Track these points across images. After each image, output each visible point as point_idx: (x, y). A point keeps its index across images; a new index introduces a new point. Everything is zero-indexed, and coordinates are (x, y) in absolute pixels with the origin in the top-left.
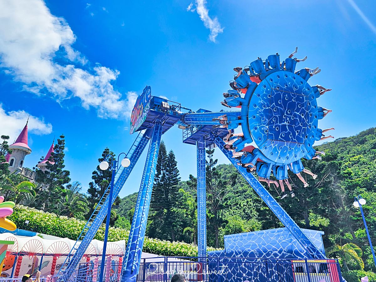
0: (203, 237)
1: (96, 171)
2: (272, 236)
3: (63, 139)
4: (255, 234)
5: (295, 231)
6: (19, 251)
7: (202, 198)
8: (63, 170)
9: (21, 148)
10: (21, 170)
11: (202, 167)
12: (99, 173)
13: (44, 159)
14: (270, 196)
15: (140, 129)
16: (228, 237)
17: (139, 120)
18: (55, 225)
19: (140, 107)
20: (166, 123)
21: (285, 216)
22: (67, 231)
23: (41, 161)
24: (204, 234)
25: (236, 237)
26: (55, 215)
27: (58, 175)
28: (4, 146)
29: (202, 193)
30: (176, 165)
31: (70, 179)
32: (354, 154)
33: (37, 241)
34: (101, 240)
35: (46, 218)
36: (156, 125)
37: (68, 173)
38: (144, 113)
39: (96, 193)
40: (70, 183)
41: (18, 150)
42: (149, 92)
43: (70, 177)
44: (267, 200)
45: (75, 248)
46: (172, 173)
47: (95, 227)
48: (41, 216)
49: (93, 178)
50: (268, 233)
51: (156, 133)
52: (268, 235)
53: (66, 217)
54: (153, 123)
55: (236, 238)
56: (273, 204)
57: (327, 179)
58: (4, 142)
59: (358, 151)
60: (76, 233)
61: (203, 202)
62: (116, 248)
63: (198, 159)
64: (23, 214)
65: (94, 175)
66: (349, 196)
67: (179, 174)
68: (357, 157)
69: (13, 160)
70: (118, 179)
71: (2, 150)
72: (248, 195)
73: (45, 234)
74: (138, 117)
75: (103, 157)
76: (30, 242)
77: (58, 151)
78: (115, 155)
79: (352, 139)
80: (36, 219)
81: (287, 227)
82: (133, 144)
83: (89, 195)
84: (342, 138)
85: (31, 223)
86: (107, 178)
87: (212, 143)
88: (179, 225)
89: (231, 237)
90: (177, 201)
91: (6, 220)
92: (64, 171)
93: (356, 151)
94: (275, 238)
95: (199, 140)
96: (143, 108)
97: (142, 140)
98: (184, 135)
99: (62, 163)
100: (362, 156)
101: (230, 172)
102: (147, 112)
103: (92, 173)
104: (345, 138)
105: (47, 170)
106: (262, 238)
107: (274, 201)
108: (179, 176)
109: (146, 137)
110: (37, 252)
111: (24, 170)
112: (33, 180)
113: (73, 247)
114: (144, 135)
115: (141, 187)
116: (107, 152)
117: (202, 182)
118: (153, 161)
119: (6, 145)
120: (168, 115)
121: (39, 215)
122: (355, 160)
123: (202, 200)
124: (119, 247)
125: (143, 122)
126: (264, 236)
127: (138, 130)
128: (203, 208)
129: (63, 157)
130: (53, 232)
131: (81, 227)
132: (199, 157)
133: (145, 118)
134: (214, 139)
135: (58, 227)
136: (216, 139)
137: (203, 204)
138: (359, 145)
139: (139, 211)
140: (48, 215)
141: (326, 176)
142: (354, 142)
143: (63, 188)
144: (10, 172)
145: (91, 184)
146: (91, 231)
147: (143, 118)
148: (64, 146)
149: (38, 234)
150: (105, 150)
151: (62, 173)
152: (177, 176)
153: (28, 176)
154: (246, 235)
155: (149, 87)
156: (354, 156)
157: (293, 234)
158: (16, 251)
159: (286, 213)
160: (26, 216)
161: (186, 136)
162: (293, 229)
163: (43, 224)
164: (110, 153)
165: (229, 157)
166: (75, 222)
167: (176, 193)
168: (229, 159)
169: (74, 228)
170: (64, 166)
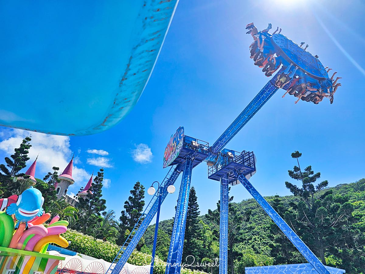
0: (225, 267)
1: (128, 201)
2: (294, 271)
3: (102, 172)
4: (277, 268)
5: (319, 268)
6: (62, 268)
7: (225, 230)
8: (100, 198)
9: (66, 178)
10: (64, 198)
11: (225, 201)
12: (130, 203)
13: (83, 189)
14: (292, 231)
15: (172, 164)
16: (249, 269)
17: (172, 156)
18: (92, 247)
19: (173, 145)
20: (196, 159)
21: (309, 252)
22: (102, 253)
23: (81, 191)
24: (226, 264)
25: (257, 269)
26: (93, 238)
27: (96, 203)
28: (54, 176)
29: (225, 226)
30: (196, 200)
31: (106, 207)
32: (355, 200)
33: (78, 260)
34: (130, 263)
35: (86, 240)
36: (188, 160)
37: (104, 201)
38: (177, 149)
39: (127, 221)
40: (105, 210)
41: (64, 180)
42: (182, 132)
43: (105, 205)
44: (290, 236)
45: (111, 269)
46: (193, 207)
47: (129, 250)
48: (81, 238)
49: (125, 207)
50: (290, 267)
51: (187, 167)
52: (290, 270)
53: (102, 241)
54: (184, 159)
55: (256, 271)
56: (296, 239)
57: (342, 220)
58: (55, 173)
59: (358, 197)
60: (109, 255)
61: (225, 234)
62: (144, 272)
63: (221, 193)
64: (67, 235)
65: (126, 204)
66: (362, 238)
67: (199, 208)
68: (358, 202)
69: (59, 189)
70: (152, 208)
71: (52, 179)
72: (256, 232)
73: (84, 254)
74: (172, 153)
75: (134, 190)
76: (72, 260)
77: (97, 182)
78: (144, 188)
79: (352, 186)
80: (77, 241)
81: (310, 263)
82: (166, 177)
83: (120, 222)
84: (343, 184)
85: (73, 243)
86: (136, 208)
87: (234, 180)
88: (197, 255)
89: (252, 269)
90: (196, 232)
91: (60, 236)
92: (102, 200)
93: (357, 197)
94: (297, 273)
95: (223, 177)
96: (176, 146)
97: (173, 174)
98: (209, 171)
99: (100, 193)
100: (362, 201)
101: (239, 210)
102: (180, 149)
103: (124, 202)
104: (345, 184)
105: (87, 198)
106: (284, 272)
107: (297, 237)
108: (198, 210)
109: (177, 171)
110: (77, 270)
111: (67, 198)
112: (73, 206)
113: (110, 268)
114: (176, 170)
115: (177, 215)
116: (138, 185)
117: (225, 215)
118: (186, 192)
119: (56, 175)
120: (197, 152)
121: (79, 237)
122: (356, 205)
123: (225, 232)
124: (146, 271)
125: (176, 157)
126: (286, 270)
127: (170, 165)
128: (225, 240)
129: (101, 187)
130: (90, 253)
131: (114, 250)
132: (222, 192)
133: (178, 154)
134: (238, 176)
135: (95, 248)
136: (239, 176)
137: (225, 236)
138: (360, 191)
139: (176, 237)
140: (87, 237)
141: (341, 216)
142: (355, 189)
143: (99, 214)
144: (57, 198)
145: (123, 212)
146: (126, 254)
147: (176, 154)
148: (102, 178)
149: (77, 253)
150: (137, 183)
151: (100, 201)
152: (197, 210)
153: (70, 203)
154: (267, 269)
155: (183, 128)
156: (354, 201)
157: (316, 270)
158: (60, 268)
159: (309, 249)
160: (69, 237)
161: (211, 173)
162: (317, 265)
163: (82, 246)
164: (140, 186)
165: (252, 193)
166: (109, 245)
167: (195, 225)
168: (252, 194)
169: (108, 251)
170: (101, 196)
